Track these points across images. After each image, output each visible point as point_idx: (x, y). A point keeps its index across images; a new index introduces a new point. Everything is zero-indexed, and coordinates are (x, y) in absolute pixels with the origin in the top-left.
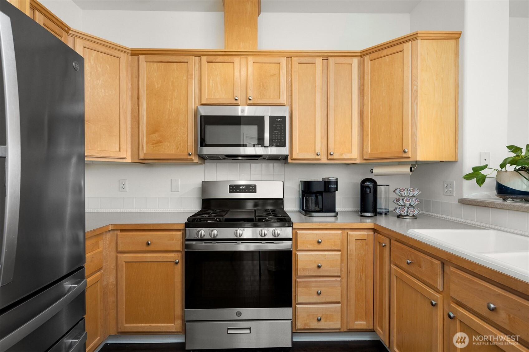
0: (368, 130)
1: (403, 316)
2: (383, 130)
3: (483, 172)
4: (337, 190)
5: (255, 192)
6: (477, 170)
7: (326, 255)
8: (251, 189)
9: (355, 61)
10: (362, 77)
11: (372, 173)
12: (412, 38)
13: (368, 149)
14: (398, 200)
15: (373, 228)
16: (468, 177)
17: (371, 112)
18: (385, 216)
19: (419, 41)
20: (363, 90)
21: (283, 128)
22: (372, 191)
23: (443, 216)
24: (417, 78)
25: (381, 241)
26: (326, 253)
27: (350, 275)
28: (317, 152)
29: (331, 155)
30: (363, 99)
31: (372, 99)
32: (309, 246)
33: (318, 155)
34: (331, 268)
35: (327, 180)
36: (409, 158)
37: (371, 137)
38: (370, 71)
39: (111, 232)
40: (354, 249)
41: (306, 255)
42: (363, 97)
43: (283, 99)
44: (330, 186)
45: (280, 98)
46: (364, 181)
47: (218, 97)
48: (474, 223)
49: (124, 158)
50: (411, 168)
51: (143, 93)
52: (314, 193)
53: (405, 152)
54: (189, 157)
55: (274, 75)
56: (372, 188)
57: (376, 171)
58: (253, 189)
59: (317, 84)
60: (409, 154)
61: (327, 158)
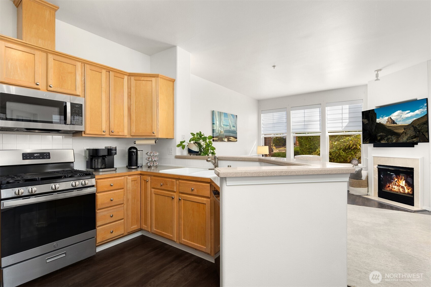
0: (134, 120)
1: (158, 212)
2: (142, 120)
3: (183, 144)
4: (116, 154)
5: (49, 158)
6: (182, 142)
7: (115, 192)
8: (45, 156)
9: (126, 78)
10: (129, 88)
11: (135, 143)
12: (156, 76)
13: (134, 130)
14: (149, 158)
15: (140, 173)
16: (179, 146)
17: (135, 110)
18: (141, 168)
19: (159, 78)
20: (130, 96)
21: (80, 112)
22: (135, 154)
23: (168, 165)
24: (158, 97)
25: (145, 179)
26: (115, 191)
27: (129, 202)
28: (103, 130)
29: (112, 132)
30: (131, 101)
31: (136, 102)
32: (105, 189)
33: (104, 132)
34: (119, 200)
35: (110, 148)
36: (155, 136)
37: (135, 123)
38: (134, 86)
40: (131, 186)
41: (103, 195)
42: (130, 99)
43: (79, 92)
44: (112, 152)
45: (76, 90)
46: (130, 148)
47: (17, 78)
48: (181, 166)
50: (155, 141)
52: (100, 157)
53: (153, 133)
55: (71, 73)
56: (135, 152)
57: (137, 142)
58: (48, 156)
59: (103, 86)
60: (155, 134)
61: (110, 134)
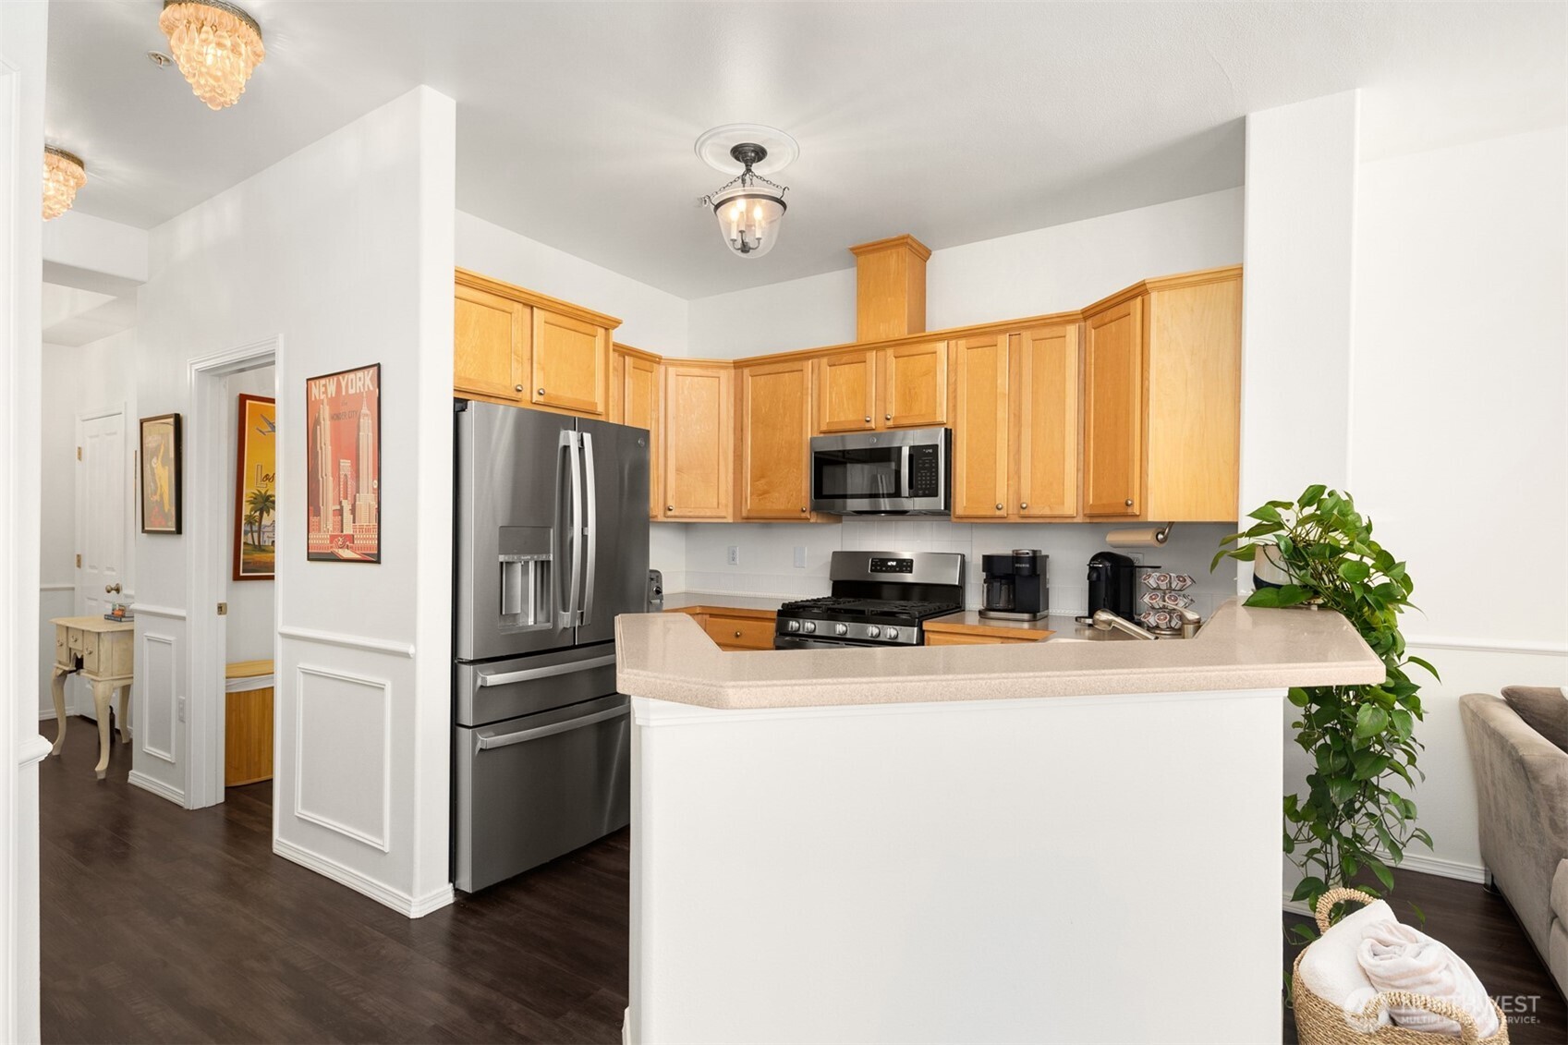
0: (1090, 462)
2: (1107, 462)
5: (913, 572)
8: (904, 566)
9: (1072, 331)
12: (1140, 291)
13: (1089, 497)
14: (1153, 597)
17: (1093, 428)
19: (1154, 294)
20: (1085, 385)
21: (934, 465)
24: (1149, 365)
28: (998, 503)
29: (1023, 508)
31: (1095, 402)
33: (999, 509)
36: (1137, 516)
37: (1093, 474)
38: (1093, 348)
39: (700, 616)
43: (941, 414)
44: (1016, 565)
45: (935, 412)
47: (843, 419)
49: (724, 518)
50: (1157, 535)
51: (748, 421)
53: (1127, 505)
54: (803, 515)
55: (926, 373)
57: (1111, 538)
58: (908, 566)
59: (1000, 382)
60: (1138, 510)
